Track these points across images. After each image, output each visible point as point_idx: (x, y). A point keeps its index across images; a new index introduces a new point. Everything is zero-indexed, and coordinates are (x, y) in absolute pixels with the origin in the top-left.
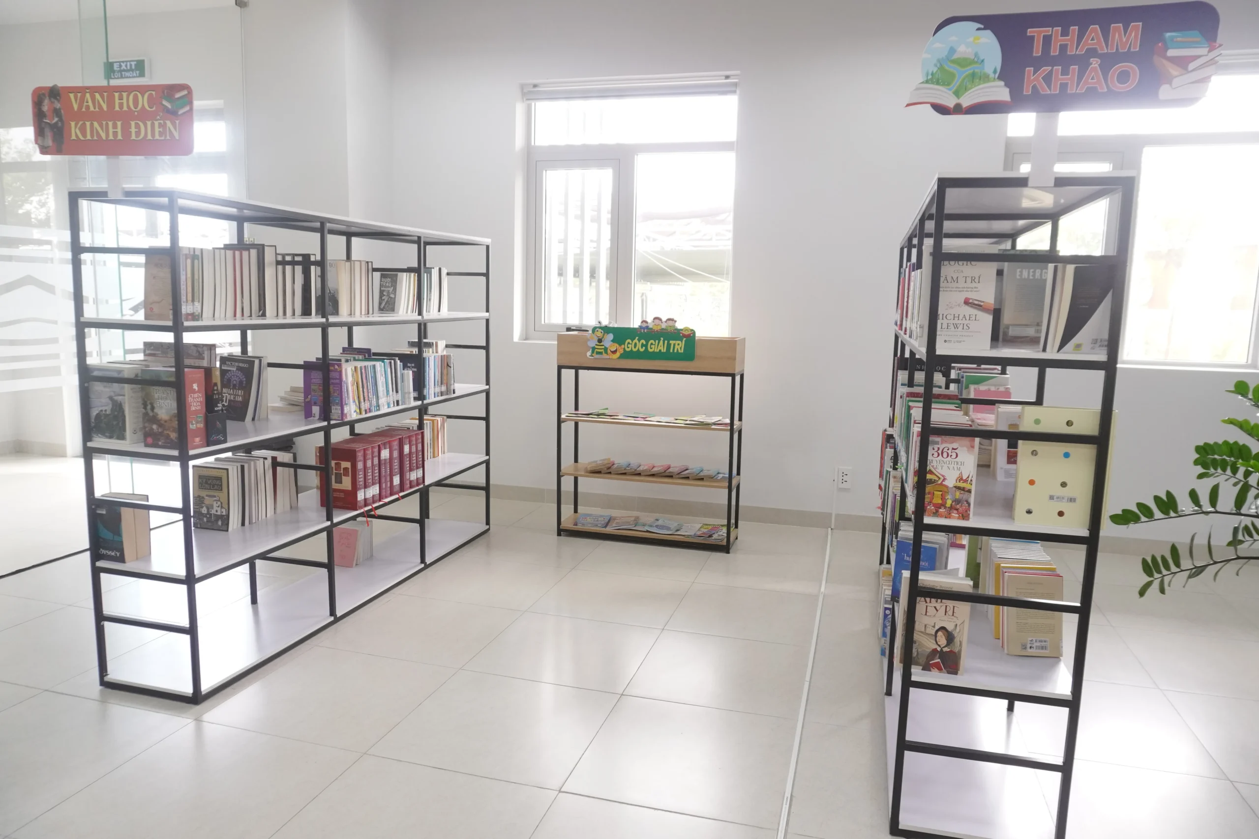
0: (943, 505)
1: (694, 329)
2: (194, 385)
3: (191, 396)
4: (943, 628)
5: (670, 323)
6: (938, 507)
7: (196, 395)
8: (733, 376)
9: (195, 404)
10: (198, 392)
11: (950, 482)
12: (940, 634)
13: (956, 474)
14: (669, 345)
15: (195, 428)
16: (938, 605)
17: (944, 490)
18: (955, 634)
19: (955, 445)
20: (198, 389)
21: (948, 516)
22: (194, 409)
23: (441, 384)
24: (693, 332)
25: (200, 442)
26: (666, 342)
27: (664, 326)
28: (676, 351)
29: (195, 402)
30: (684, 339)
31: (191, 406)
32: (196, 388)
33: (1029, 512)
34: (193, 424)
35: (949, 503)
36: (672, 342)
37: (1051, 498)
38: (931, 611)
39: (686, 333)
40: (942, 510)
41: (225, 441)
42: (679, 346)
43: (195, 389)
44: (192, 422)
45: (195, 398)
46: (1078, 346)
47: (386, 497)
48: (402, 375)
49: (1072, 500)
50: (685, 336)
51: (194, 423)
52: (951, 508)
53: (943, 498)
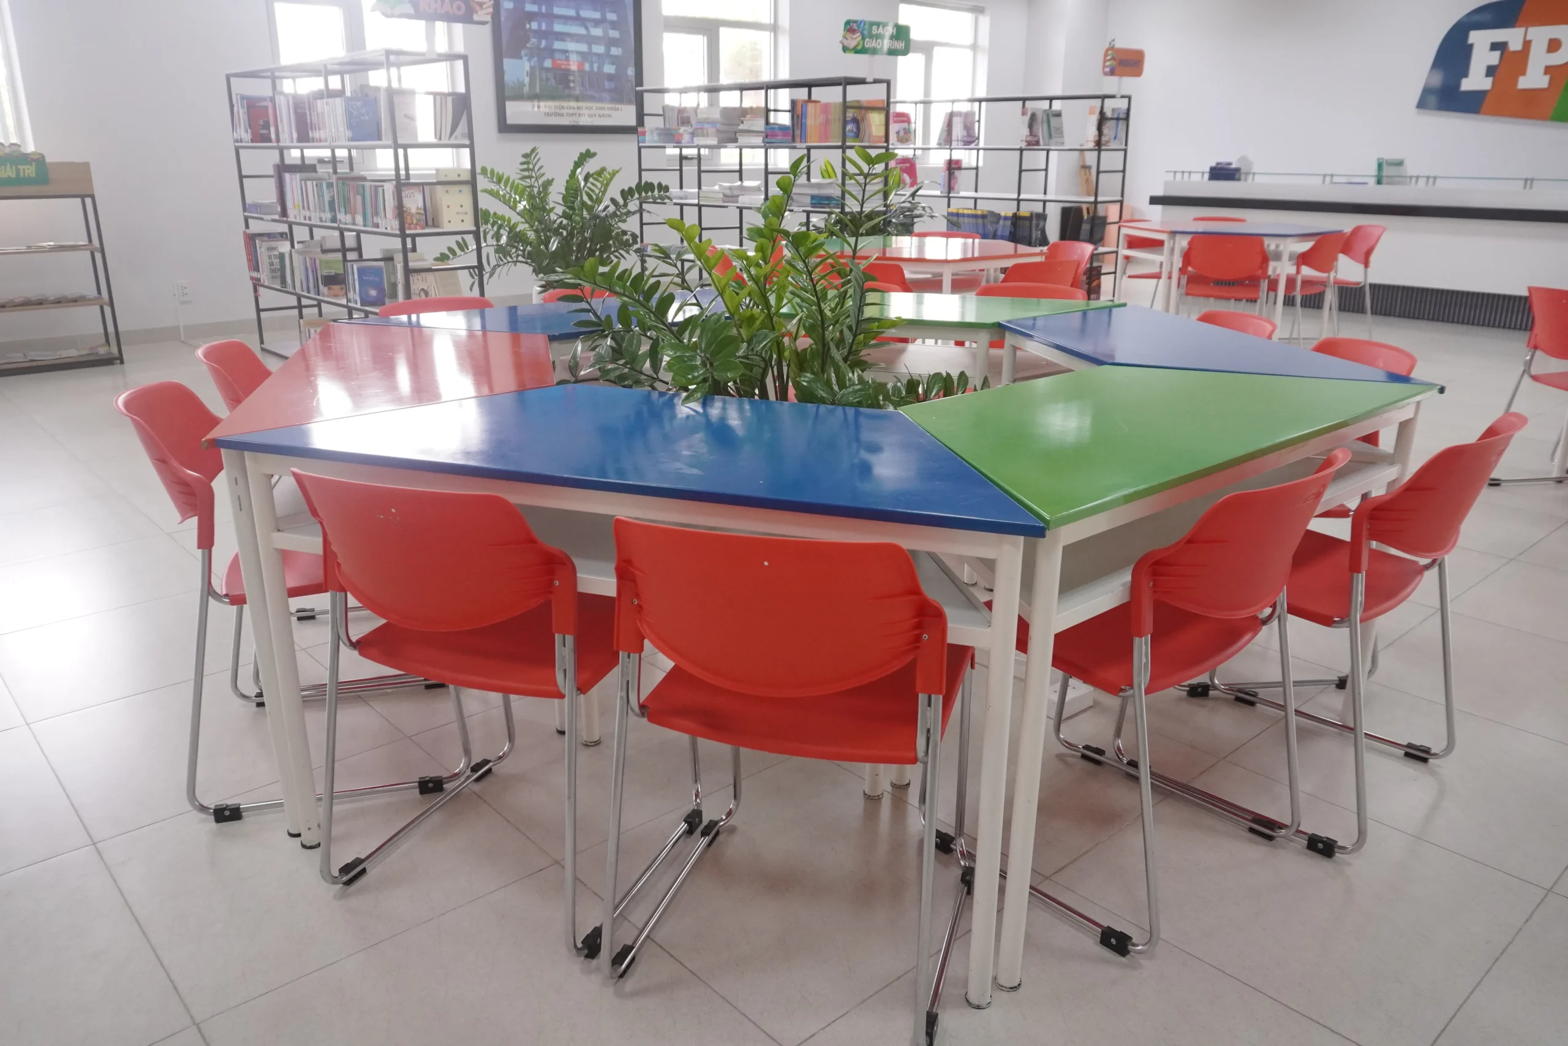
0: (412, 223)
1: (44, 153)
4: (423, 289)
5: (14, 148)
6: (410, 224)
8: (83, 197)
11: (414, 211)
12: (422, 292)
13: (416, 206)
14: (18, 171)
16: (418, 277)
17: (411, 215)
18: (428, 291)
19: (412, 191)
21: (416, 229)
24: (43, 156)
26: (14, 167)
27: (7, 150)
28: (26, 175)
30: (34, 163)
33: (450, 222)
35: (415, 222)
36: (21, 167)
37: (458, 213)
38: (416, 281)
39: (36, 157)
40: (412, 226)
42: (30, 171)
46: (456, 137)
49: (466, 213)
50: (33, 160)
52: (416, 224)
53: (412, 219)
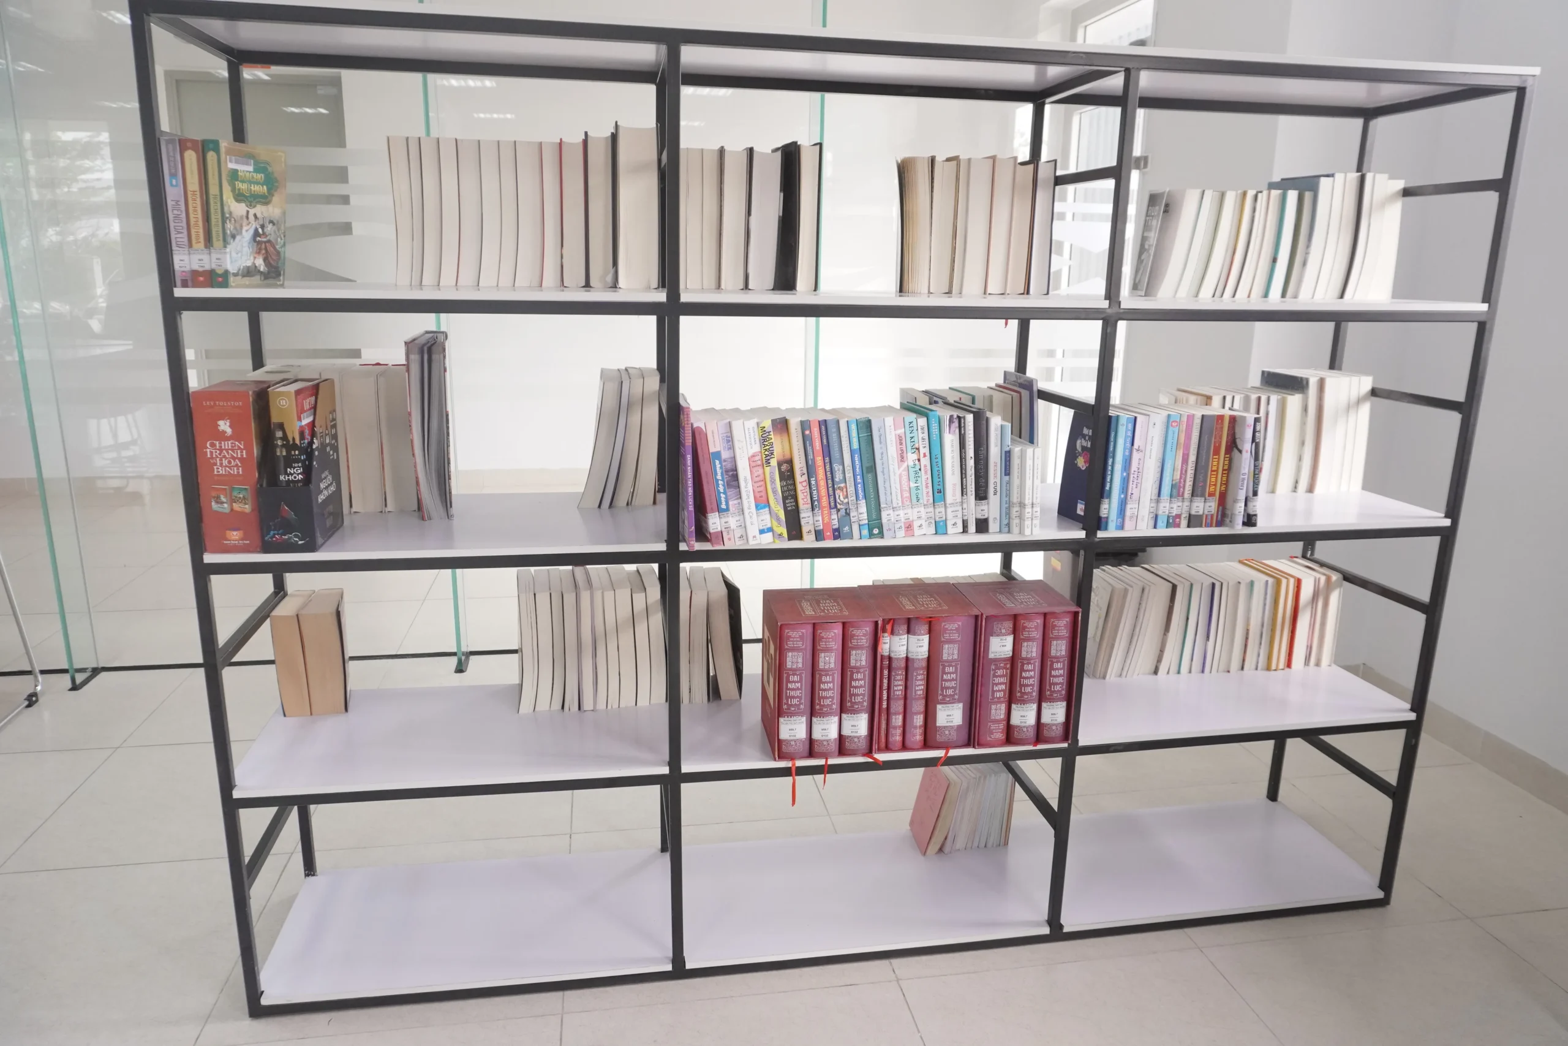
2: (221, 423)
3: (213, 445)
7: (227, 445)
9: (225, 462)
10: (235, 437)
15: (227, 511)
20: (233, 432)
22: (222, 471)
23: (1193, 494)
25: (242, 539)
29: (224, 457)
31: (215, 464)
32: (229, 431)
34: (222, 503)
41: (311, 548)
43: (224, 432)
44: (218, 497)
45: (227, 450)
47: (888, 749)
48: (1007, 456)
51: (223, 499)
